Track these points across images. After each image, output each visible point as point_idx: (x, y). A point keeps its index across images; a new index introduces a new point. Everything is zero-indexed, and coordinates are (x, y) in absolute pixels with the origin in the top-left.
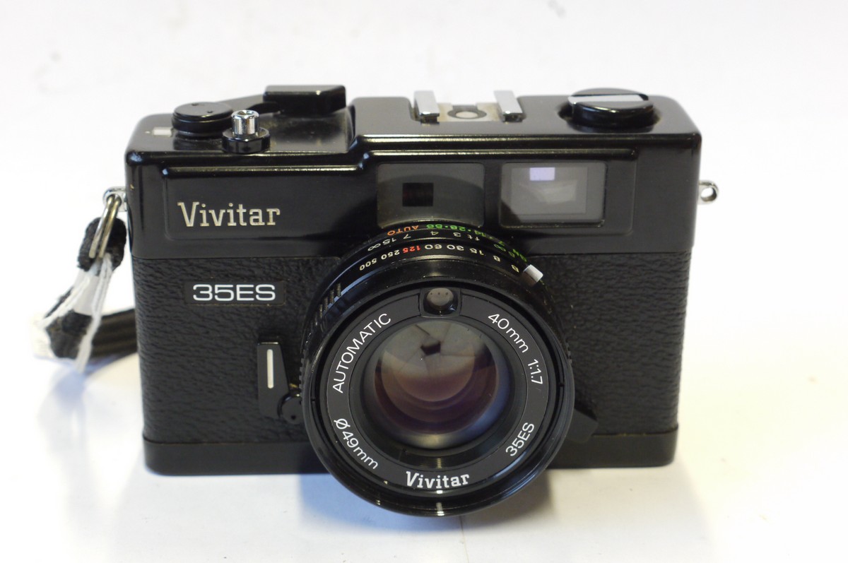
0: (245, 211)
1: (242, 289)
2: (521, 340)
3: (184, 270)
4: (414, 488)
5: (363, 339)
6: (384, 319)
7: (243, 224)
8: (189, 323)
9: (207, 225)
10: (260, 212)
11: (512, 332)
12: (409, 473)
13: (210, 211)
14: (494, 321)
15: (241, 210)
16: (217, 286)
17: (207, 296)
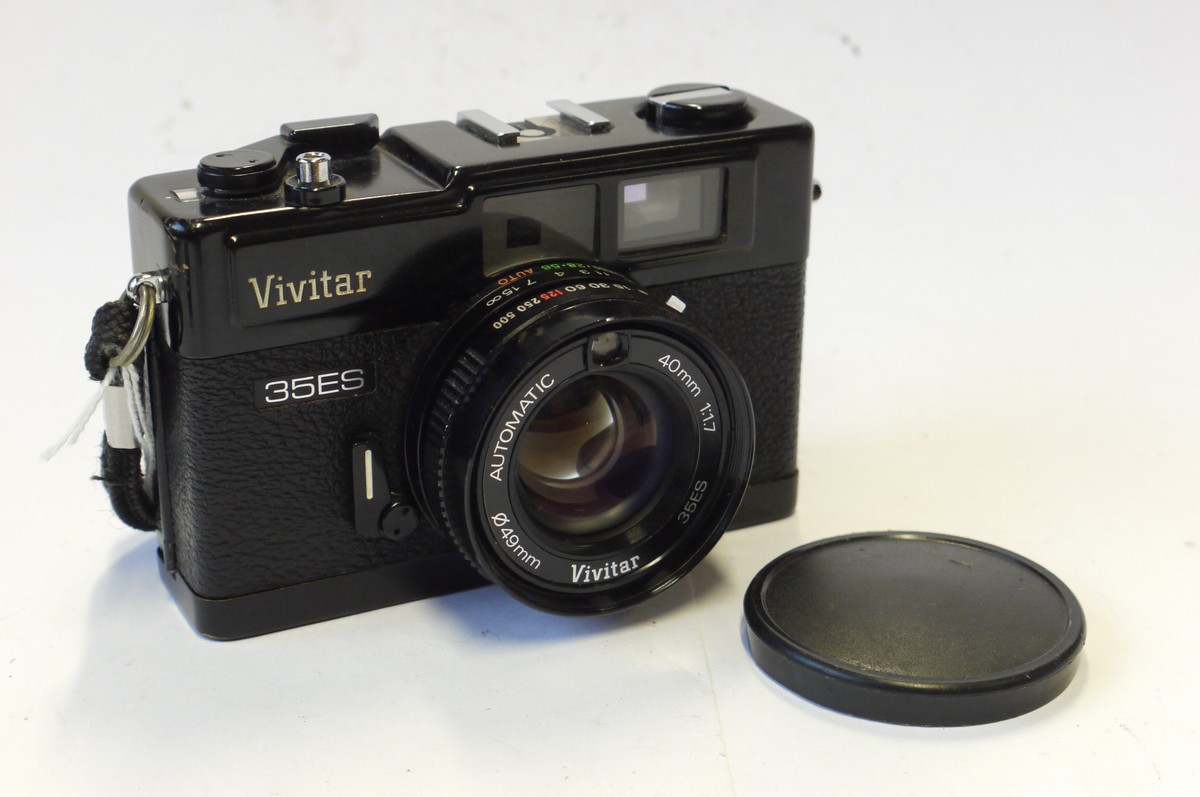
0: (330, 278)
1: (324, 380)
2: (693, 382)
3: (254, 366)
4: (581, 585)
5: (524, 409)
6: (547, 382)
7: (328, 295)
8: (261, 434)
9: (285, 303)
10: (348, 277)
11: (683, 374)
12: (574, 567)
13: (288, 285)
14: (665, 364)
15: (325, 278)
16: (294, 381)
17: (283, 395)
